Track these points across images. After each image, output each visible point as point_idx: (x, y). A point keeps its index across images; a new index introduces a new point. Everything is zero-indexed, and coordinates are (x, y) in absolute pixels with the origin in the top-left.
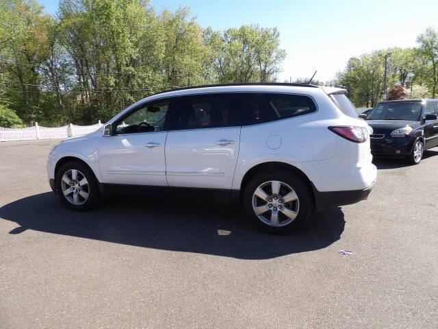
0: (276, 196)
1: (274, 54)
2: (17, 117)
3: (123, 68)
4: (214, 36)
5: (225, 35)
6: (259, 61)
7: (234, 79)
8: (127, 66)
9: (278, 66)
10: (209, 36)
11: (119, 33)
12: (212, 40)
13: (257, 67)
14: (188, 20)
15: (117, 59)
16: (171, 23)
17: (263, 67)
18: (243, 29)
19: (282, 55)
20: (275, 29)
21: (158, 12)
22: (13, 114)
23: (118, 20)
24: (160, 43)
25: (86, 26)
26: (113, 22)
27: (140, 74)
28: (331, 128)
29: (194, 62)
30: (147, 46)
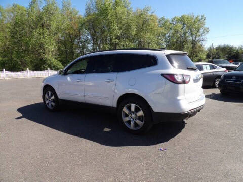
0: (133, 113)
1: (201, 31)
2: (62, 65)
3: (113, 41)
4: (166, 21)
5: (172, 21)
6: (192, 35)
7: (175, 45)
8: (116, 39)
9: (203, 37)
10: (163, 22)
11: (112, 22)
12: (164, 24)
13: (190, 39)
14: (149, 13)
15: (110, 36)
16: (140, 16)
17: (194, 39)
18: (183, 17)
19: (207, 31)
20: (203, 16)
21: (134, 10)
22: (60, 64)
23: (112, 15)
24: (133, 27)
25: (97, 19)
26: (109, 17)
27: (122, 43)
28: (163, 75)
29: (152, 36)
30: (127, 28)
